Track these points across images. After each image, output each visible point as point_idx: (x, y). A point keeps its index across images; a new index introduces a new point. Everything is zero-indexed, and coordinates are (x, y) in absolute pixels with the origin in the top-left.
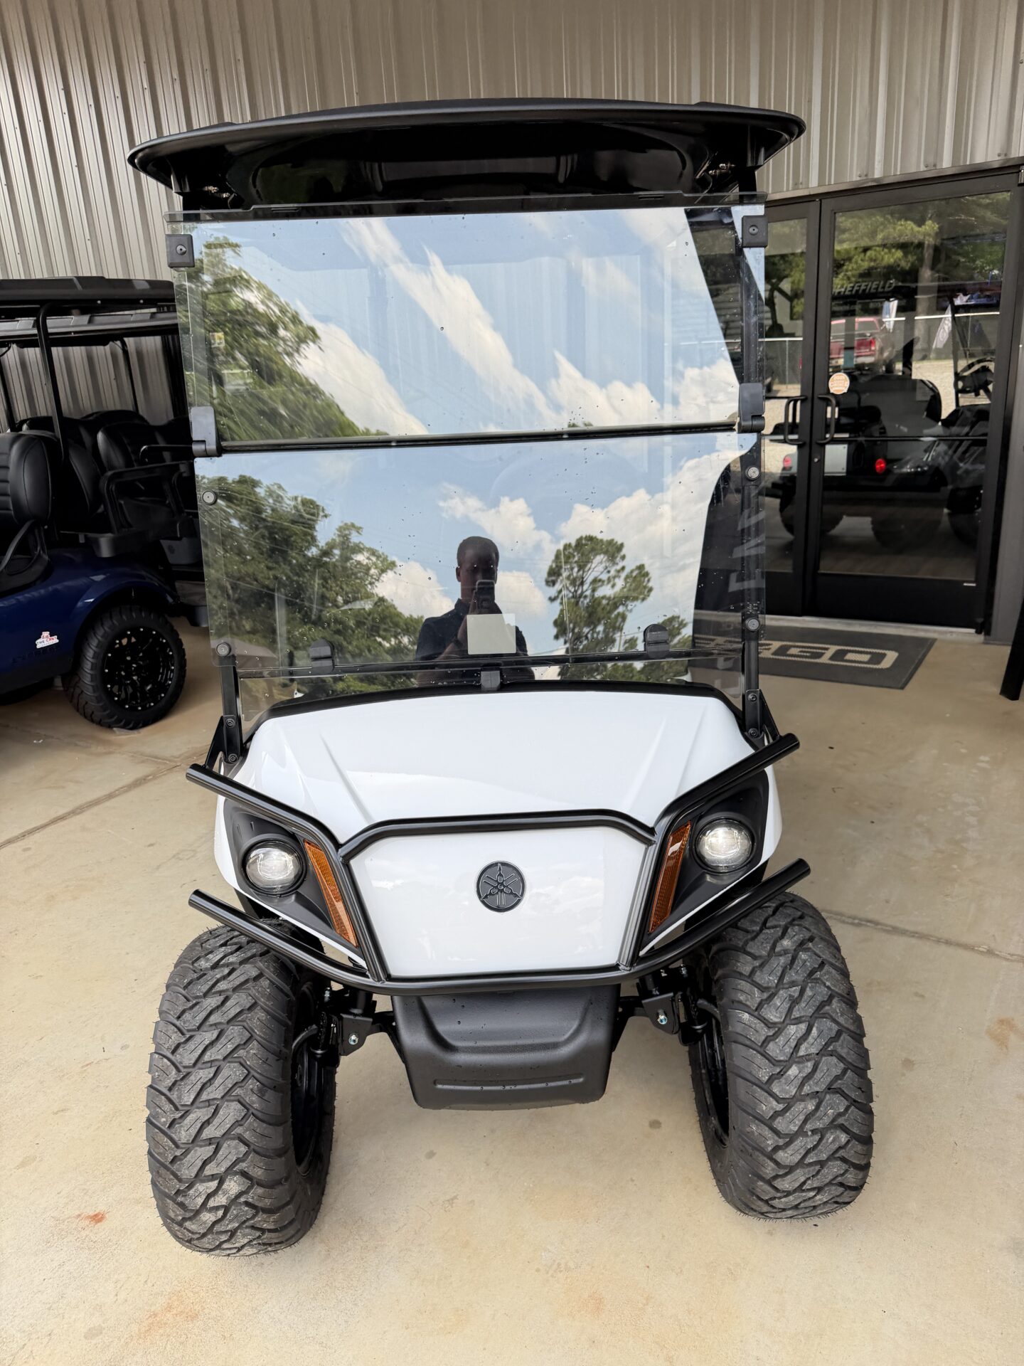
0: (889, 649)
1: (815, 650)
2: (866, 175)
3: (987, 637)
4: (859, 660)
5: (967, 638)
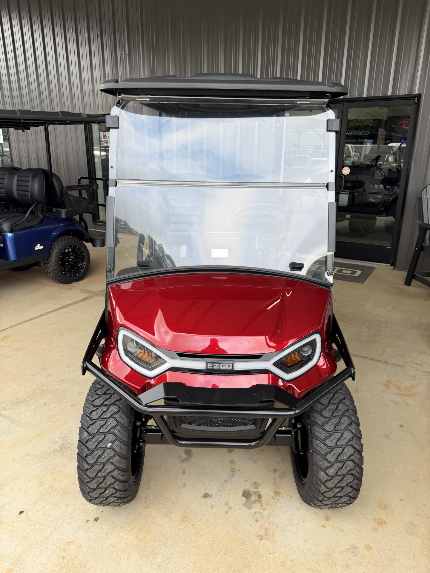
0: (358, 270)
2: (361, 96)
3: (395, 268)
4: (347, 273)
5: (387, 267)
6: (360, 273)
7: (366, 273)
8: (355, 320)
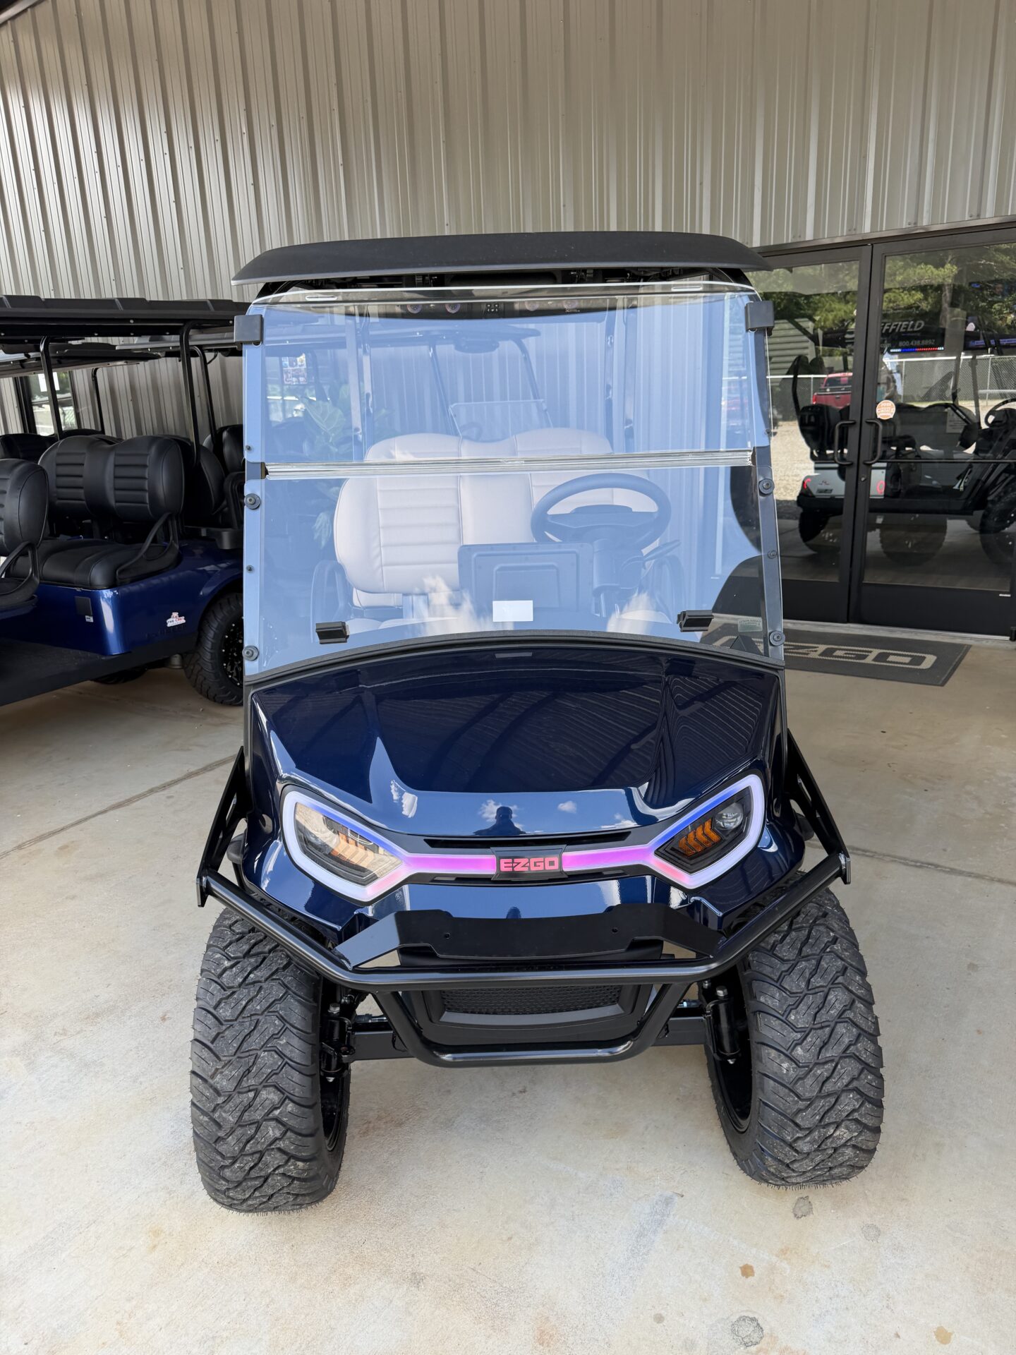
0: (928, 653)
1: (859, 653)
2: (915, 223)
4: (901, 661)
5: (1002, 645)
6: (933, 661)
7: (950, 661)
8: (939, 779)
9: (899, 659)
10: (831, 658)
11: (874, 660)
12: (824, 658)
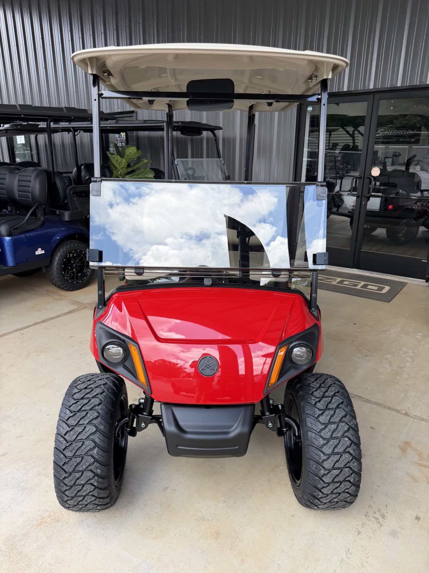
0: (386, 285)
1: (355, 283)
2: (394, 85)
4: (373, 289)
5: (421, 284)
6: (388, 290)
7: (396, 290)
8: (375, 350)
9: (372, 287)
10: (342, 285)
11: (361, 287)
12: (338, 285)
